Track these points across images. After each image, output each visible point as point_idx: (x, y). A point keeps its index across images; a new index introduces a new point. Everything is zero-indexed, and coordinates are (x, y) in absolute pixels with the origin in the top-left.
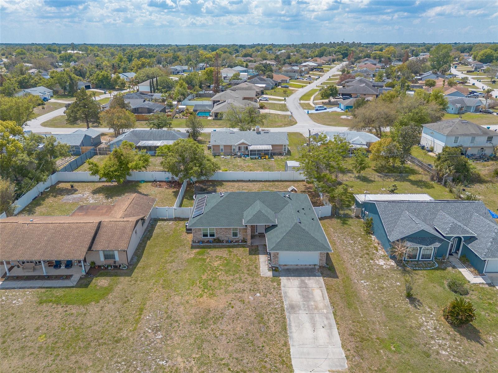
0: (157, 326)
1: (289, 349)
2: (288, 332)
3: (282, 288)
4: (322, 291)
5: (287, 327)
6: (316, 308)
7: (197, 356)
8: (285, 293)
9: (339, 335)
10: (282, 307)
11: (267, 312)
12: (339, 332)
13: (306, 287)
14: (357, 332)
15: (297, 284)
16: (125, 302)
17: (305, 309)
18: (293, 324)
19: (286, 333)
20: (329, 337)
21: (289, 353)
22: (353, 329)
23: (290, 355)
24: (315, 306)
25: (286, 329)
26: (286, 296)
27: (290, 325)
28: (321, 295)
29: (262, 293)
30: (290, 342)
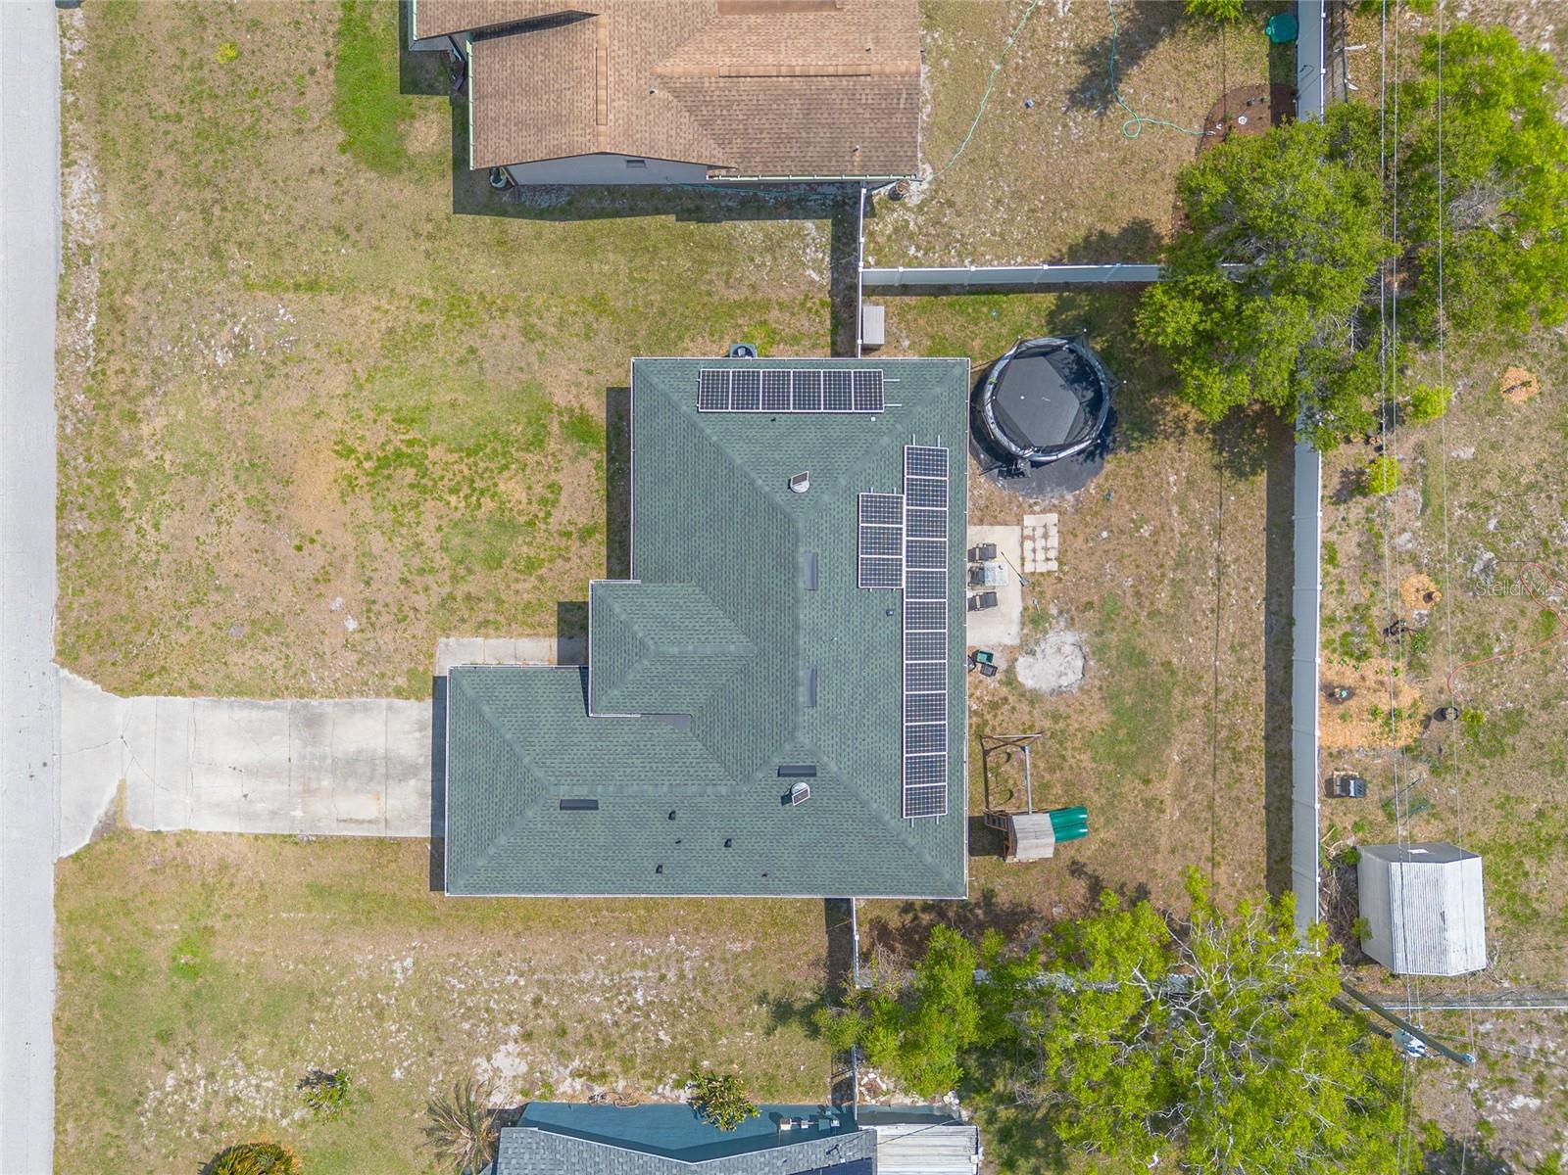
0: (247, 345)
1: (184, 695)
2: (233, 698)
3: (384, 702)
4: (370, 822)
5: (246, 699)
6: (308, 791)
7: (167, 465)
8: (366, 709)
9: (225, 834)
10: (314, 692)
11: (288, 646)
12: (230, 834)
13: (387, 776)
14: (232, 885)
15: (403, 752)
16: (339, 231)
17: (304, 757)
18: (255, 714)
19: (230, 693)
20: (218, 805)
21: (170, 693)
22: (241, 875)
23: (165, 695)
24: (316, 790)
25: (240, 693)
26: (353, 709)
27: (253, 706)
28: (354, 817)
29: (357, 636)
30: (202, 700)
